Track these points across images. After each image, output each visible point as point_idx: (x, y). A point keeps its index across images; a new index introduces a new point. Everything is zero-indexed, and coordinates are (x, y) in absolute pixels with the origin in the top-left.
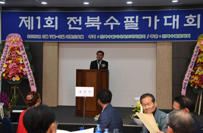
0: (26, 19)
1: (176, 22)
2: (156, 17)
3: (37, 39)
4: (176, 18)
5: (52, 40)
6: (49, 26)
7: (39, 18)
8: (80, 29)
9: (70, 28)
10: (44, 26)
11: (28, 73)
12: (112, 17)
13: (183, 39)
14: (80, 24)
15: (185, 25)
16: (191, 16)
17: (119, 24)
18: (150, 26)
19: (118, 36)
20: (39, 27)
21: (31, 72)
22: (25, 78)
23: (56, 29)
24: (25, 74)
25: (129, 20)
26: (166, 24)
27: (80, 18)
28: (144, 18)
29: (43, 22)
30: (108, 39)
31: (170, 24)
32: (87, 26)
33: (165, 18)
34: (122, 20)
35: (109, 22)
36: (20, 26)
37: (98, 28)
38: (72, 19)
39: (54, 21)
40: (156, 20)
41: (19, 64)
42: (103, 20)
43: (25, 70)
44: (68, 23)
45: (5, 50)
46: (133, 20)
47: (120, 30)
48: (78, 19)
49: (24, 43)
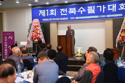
0: (42, 12)
1: (114, 8)
2: (104, 6)
3: (47, 21)
4: (114, 6)
5: (54, 21)
6: (52, 14)
7: (47, 10)
8: (66, 14)
9: (62, 14)
10: (50, 14)
11: (42, 38)
12: (82, 8)
13: (118, 17)
14: (66, 12)
15: (119, 9)
16: (122, 4)
17: (85, 11)
18: (101, 11)
19: (85, 17)
20: (48, 15)
21: (43, 37)
22: (40, 40)
23: (55, 15)
24: (40, 38)
25: (90, 8)
26: (109, 9)
27: (66, 9)
28: (97, 7)
29: (49, 12)
30: (80, 19)
31: (111, 9)
32: (70, 13)
33: (109, 6)
34: (86, 9)
35: (80, 10)
36: (39, 15)
37: (75, 14)
38: (62, 10)
39: (54, 11)
40: (104, 8)
41: (37, 33)
42: (77, 10)
43: (40, 36)
44: (61, 12)
45: (32, 27)
46: (92, 8)
47: (85, 14)
48: (65, 9)
49: (40, 23)
